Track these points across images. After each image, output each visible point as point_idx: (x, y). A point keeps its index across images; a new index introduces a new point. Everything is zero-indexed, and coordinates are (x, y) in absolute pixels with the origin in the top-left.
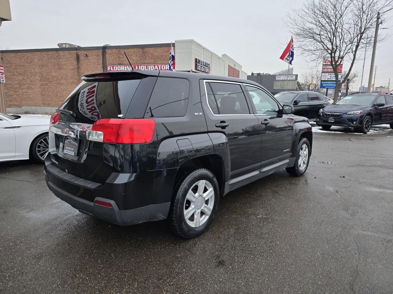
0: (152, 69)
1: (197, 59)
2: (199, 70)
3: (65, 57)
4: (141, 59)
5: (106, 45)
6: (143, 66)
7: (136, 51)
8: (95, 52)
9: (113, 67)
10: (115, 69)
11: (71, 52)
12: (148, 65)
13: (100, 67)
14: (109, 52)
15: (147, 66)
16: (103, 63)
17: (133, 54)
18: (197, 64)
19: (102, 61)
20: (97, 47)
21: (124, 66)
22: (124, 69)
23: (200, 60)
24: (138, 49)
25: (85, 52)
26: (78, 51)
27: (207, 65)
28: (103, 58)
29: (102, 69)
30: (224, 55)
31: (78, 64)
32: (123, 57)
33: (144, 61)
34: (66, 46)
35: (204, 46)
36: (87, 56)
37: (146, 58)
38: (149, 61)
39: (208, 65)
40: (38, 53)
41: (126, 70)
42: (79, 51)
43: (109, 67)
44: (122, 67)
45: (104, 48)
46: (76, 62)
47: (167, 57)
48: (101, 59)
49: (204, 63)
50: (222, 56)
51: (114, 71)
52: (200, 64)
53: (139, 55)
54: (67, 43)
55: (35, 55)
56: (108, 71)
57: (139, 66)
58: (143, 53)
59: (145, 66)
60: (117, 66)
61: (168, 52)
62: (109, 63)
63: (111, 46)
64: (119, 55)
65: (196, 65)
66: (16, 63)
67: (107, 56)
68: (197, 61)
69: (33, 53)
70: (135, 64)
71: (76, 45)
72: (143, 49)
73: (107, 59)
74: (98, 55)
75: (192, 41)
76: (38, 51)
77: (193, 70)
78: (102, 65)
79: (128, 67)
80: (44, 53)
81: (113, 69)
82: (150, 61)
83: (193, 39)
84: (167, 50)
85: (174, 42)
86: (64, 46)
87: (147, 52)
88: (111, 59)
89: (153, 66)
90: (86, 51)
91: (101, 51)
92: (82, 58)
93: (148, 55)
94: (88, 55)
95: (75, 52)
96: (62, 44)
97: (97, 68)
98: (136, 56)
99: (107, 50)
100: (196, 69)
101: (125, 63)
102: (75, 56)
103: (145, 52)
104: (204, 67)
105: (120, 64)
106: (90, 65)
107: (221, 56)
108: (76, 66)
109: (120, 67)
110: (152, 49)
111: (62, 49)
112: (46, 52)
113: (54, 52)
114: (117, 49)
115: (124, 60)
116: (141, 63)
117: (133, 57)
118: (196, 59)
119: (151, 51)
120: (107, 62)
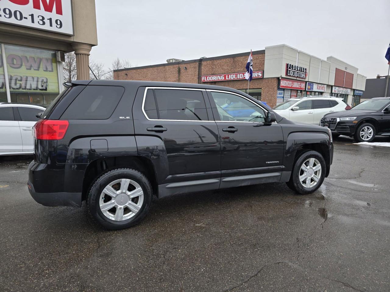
0: (241, 77)
1: (289, 64)
2: (291, 75)
3: (170, 71)
4: (232, 68)
5: (203, 58)
6: (233, 75)
7: (228, 61)
8: (193, 65)
9: (206, 77)
10: (208, 79)
11: (174, 66)
12: (238, 74)
13: (196, 78)
14: (204, 63)
15: (236, 74)
16: (198, 74)
17: (224, 64)
18: (289, 69)
19: (198, 73)
20: (195, 60)
21: (216, 76)
22: (216, 78)
23: (292, 66)
24: (229, 59)
25: (185, 66)
26: (179, 65)
27: (302, 70)
28: (199, 70)
29: (198, 80)
30: (330, 58)
31: (179, 76)
32: (216, 68)
33: (234, 70)
34: (173, 61)
35: (299, 50)
36: (186, 69)
37: (236, 67)
38: (238, 70)
39: (305, 70)
40: (151, 68)
41: (217, 79)
42: (181, 65)
43: (203, 78)
44: (214, 77)
45: (201, 61)
46: (178, 75)
47: (256, 65)
48: (198, 71)
49: (299, 68)
50: (327, 58)
51: (207, 81)
52: (292, 69)
53: (230, 64)
54: (173, 59)
55: (149, 71)
56: (202, 81)
57: (229, 75)
58: (233, 62)
59: (235, 75)
60: (210, 76)
61: (258, 59)
62: (204, 74)
63: (207, 58)
64: (213, 66)
65: (287, 70)
66: (136, 78)
67: (202, 67)
68: (289, 67)
69: (148, 69)
70: (226, 73)
71: (181, 60)
72: (234, 59)
73: (202, 70)
74: (195, 68)
75: (283, 46)
76: (151, 67)
77: (282, 76)
78: (197, 76)
79: (219, 77)
80: (155, 68)
81: (206, 79)
82: (240, 70)
83: (284, 44)
84: (257, 58)
85: (265, 49)
86: (171, 61)
87: (238, 61)
88: (205, 70)
89: (242, 75)
90: (186, 64)
91: (198, 63)
92: (182, 71)
93: (238, 64)
94: (187, 67)
95: (178, 66)
96: (170, 60)
97: (193, 79)
98: (227, 65)
99: (203, 62)
100: (287, 74)
101: (217, 73)
102: (178, 69)
103: (236, 62)
104: (298, 72)
105: (213, 74)
106: (188, 76)
107: (326, 60)
108: (178, 78)
109: (212, 77)
110: (242, 58)
111: (170, 64)
112: (157, 68)
113: (162, 67)
114: (211, 61)
115: (217, 70)
116: (231, 72)
117: (224, 67)
118: (287, 65)
119: (241, 60)
120: (202, 74)
